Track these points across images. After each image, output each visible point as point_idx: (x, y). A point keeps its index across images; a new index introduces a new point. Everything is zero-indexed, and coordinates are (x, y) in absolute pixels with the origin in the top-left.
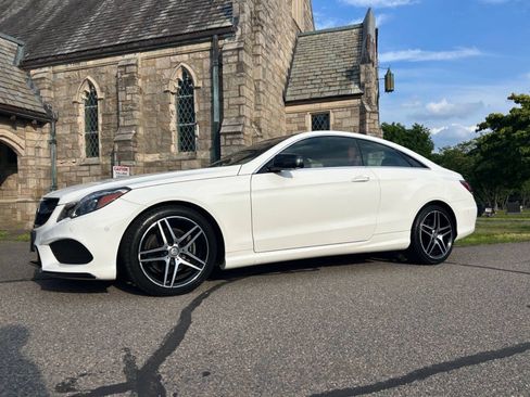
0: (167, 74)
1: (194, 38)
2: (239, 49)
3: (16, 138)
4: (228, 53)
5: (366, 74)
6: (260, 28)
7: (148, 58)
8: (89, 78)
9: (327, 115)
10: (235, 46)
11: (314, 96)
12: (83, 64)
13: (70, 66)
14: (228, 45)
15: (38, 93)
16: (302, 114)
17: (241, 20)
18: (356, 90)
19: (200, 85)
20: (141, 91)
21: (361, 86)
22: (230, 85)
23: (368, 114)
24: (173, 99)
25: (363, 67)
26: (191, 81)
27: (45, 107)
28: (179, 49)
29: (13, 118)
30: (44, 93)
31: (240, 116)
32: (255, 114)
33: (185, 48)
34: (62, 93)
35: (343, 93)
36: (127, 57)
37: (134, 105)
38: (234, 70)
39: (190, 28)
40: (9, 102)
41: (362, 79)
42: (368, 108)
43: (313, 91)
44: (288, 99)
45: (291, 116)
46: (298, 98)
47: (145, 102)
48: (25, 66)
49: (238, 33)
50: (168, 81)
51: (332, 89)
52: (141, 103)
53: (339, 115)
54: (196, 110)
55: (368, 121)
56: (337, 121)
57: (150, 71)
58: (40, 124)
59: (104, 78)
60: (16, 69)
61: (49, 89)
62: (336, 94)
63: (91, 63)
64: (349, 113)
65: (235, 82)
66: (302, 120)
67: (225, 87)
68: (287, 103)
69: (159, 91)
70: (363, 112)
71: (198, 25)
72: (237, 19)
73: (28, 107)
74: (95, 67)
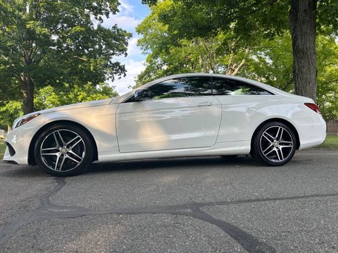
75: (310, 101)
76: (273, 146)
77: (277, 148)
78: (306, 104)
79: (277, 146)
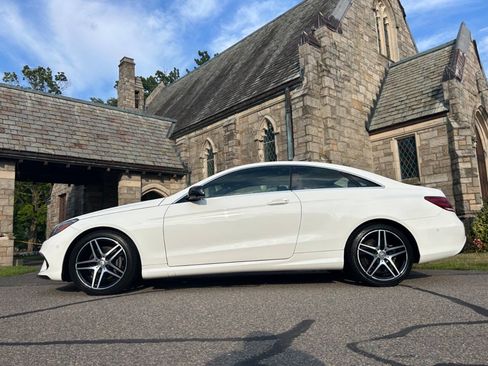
0: (256, 126)
1: (273, 94)
2: (303, 96)
3: (164, 189)
4: (296, 101)
5: (450, 91)
6: (325, 73)
7: (244, 117)
8: (208, 139)
9: (413, 139)
10: (301, 93)
11: (397, 122)
12: (204, 129)
13: (198, 132)
14: (296, 93)
15: (179, 155)
16: (387, 141)
17: (306, 71)
18: (440, 108)
19: (279, 131)
20: (239, 143)
21: (446, 104)
22: (299, 126)
23: (455, 131)
24: (261, 145)
25: (445, 84)
26: (272, 129)
27: (183, 165)
28: (263, 105)
29: (160, 174)
30: (183, 154)
31: (307, 152)
32: (325, 148)
33: (267, 103)
34: (193, 152)
35: (426, 114)
36: (229, 118)
37: (234, 155)
38: (301, 114)
39: (272, 86)
40: (156, 164)
41: (446, 96)
42: (455, 125)
43: (396, 117)
44: (371, 128)
45: (376, 143)
46: (381, 126)
47: (242, 151)
48: (173, 137)
49: (305, 82)
50: (256, 132)
51: (416, 111)
52: (239, 152)
53: (424, 136)
54: (277, 152)
55: (456, 138)
56: (424, 143)
57: (245, 126)
58: (179, 177)
59: (217, 137)
60: (167, 140)
61: (186, 151)
62: (418, 116)
63: (209, 127)
64: (435, 133)
65: (302, 123)
66: (387, 146)
67: (295, 129)
68: (372, 133)
69: (251, 141)
70: (450, 129)
71: (277, 82)
72: (303, 70)
73: (170, 166)
74: (212, 130)
75: (439, 193)
76: (379, 259)
77: (386, 260)
78: (426, 198)
79: (385, 259)
